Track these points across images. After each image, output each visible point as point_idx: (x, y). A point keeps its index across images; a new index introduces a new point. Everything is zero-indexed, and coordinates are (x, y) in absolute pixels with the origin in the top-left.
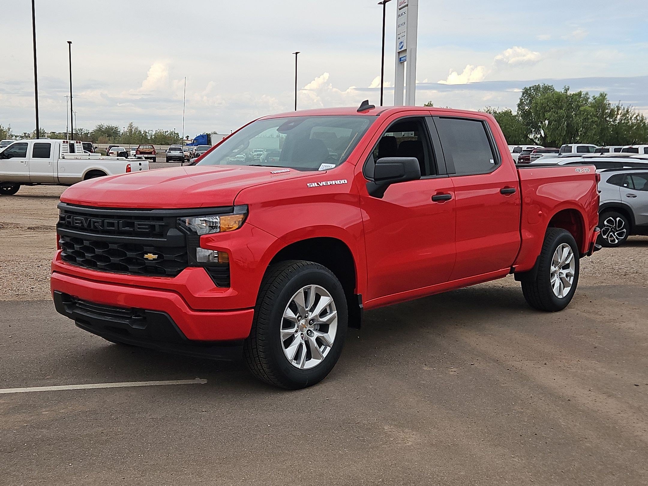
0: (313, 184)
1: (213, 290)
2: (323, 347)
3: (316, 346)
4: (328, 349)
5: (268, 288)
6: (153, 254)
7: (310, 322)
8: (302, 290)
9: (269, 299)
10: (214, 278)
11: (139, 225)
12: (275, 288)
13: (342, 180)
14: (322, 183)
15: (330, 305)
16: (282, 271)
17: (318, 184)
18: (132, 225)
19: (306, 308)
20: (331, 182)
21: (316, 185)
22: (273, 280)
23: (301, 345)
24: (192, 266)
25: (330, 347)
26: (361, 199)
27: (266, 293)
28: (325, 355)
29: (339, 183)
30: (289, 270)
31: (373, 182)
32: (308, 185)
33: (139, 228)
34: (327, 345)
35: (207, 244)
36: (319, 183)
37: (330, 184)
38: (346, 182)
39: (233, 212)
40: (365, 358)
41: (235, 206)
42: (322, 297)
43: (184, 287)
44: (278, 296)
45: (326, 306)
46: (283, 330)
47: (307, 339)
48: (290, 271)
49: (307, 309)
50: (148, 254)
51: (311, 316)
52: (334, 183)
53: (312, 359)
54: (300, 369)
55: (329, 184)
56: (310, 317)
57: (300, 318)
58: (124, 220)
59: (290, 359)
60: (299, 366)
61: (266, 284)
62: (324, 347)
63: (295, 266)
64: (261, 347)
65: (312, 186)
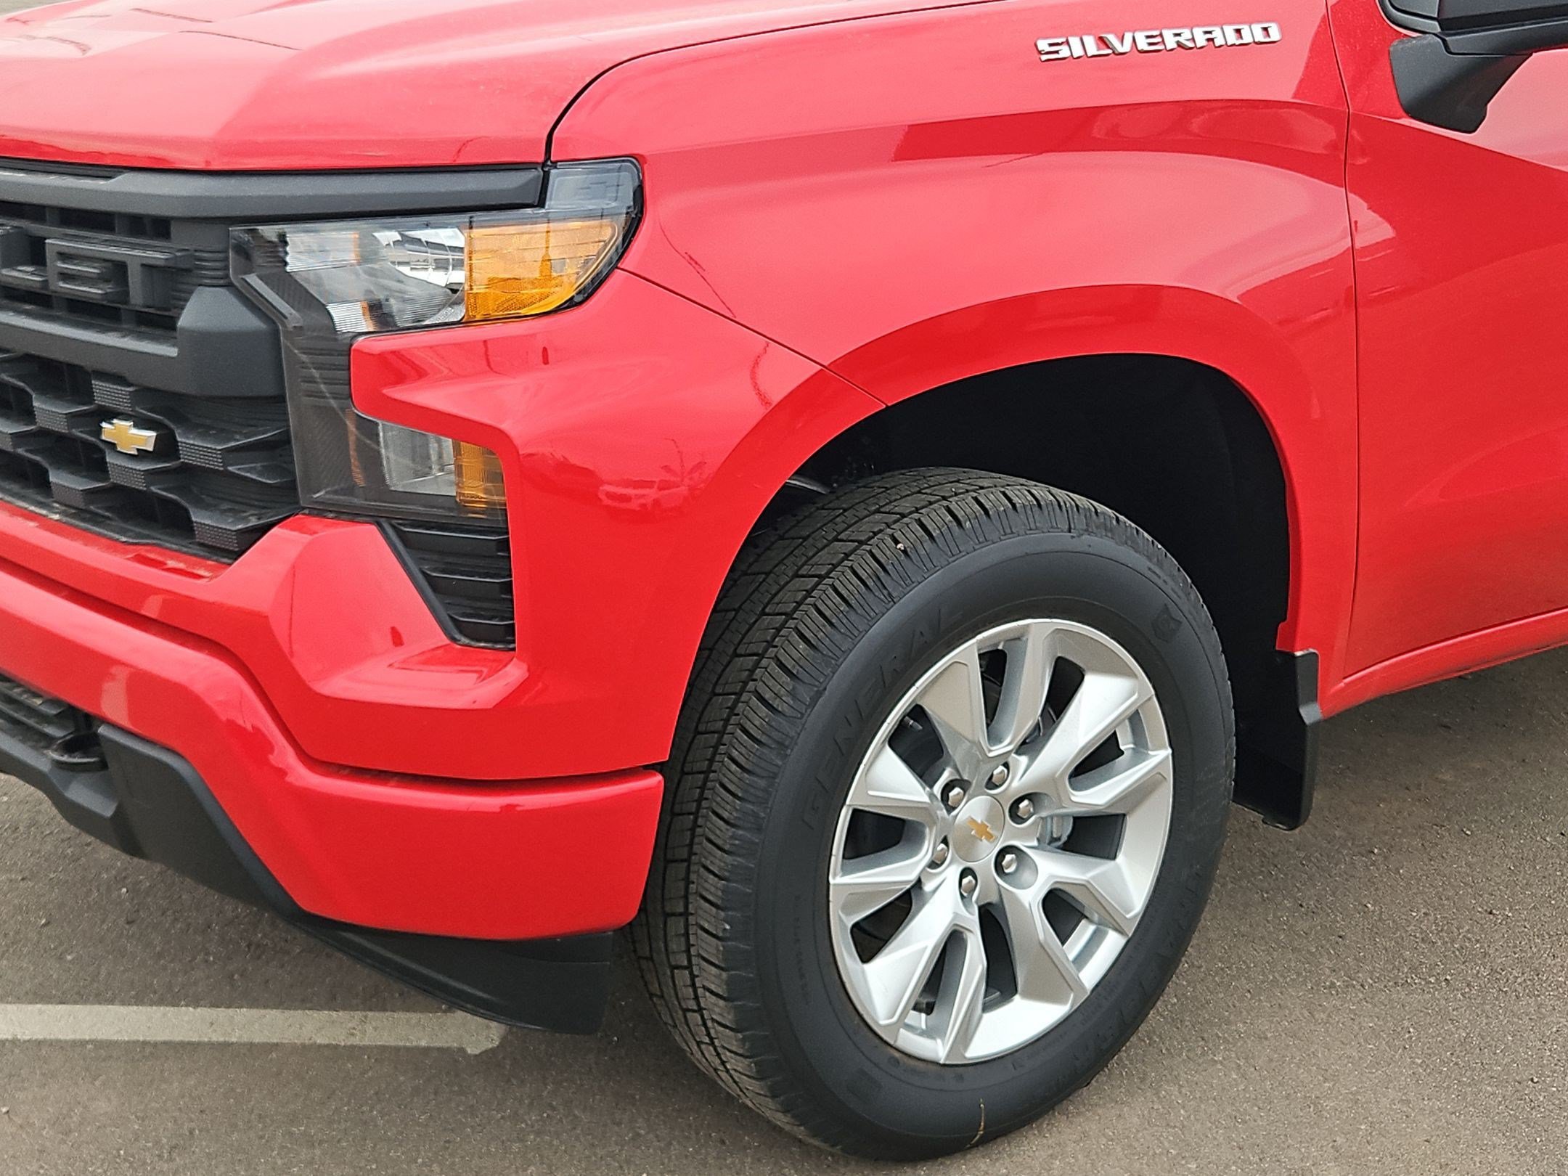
0: (1074, 41)
1: (432, 659)
2: (1084, 932)
3: (1041, 937)
4: (1112, 944)
5: (770, 644)
6: (136, 426)
7: (1015, 806)
8: (967, 653)
9: (764, 710)
10: (435, 588)
11: (65, 256)
12: (802, 646)
13: (1250, 24)
14: (1128, 37)
15: (1134, 719)
16: (861, 543)
17: (1102, 41)
18: (35, 253)
19: (994, 738)
20: (1186, 34)
21: (1092, 49)
22: (800, 596)
23: (953, 942)
24: (320, 511)
25: (1120, 931)
26: (1354, 132)
27: (752, 671)
28: (1091, 975)
29: (1232, 39)
30: (897, 542)
31: (1430, 38)
32: (1043, 45)
33: (66, 276)
34: (1109, 921)
35: (385, 391)
36: (1112, 38)
37: (1179, 45)
38: (1275, 34)
39: (541, 204)
40: (1317, 920)
41: (554, 165)
42: (1090, 680)
43: (255, 623)
44: (819, 694)
45: (1118, 722)
46: (845, 871)
47: (994, 899)
48: (905, 552)
49: (998, 750)
50: (115, 421)
51: (1025, 773)
52: (1201, 40)
53: (1017, 997)
54: (944, 1065)
55: (1171, 42)
56: (1017, 783)
57: (957, 790)
58: (16, 223)
59: (883, 1022)
60: (938, 1050)
61: (763, 613)
62: (1092, 928)
63: (936, 518)
64: (713, 970)
65: (1064, 52)
